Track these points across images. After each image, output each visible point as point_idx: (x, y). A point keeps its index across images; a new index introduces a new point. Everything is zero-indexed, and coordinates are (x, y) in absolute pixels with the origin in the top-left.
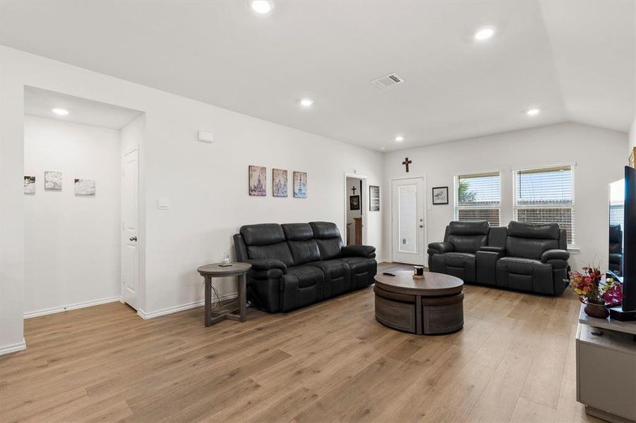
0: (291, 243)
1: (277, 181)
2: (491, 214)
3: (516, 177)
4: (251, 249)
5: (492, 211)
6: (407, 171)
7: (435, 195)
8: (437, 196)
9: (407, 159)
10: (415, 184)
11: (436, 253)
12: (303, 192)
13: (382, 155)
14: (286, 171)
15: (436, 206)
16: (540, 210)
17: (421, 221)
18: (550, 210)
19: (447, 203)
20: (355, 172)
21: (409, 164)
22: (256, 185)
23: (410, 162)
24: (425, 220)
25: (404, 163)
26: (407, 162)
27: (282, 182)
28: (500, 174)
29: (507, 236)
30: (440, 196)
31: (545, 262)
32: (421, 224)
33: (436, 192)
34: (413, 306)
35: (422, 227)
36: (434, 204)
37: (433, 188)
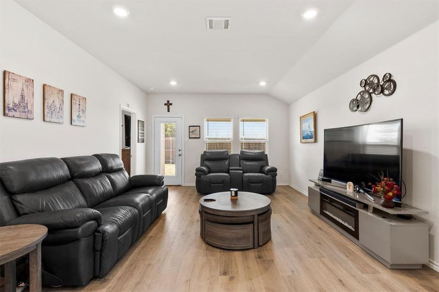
0: (79, 181)
1: (49, 101)
2: (227, 145)
3: (241, 123)
4: (19, 198)
5: (227, 144)
6: (169, 111)
7: (190, 131)
8: (192, 132)
9: (168, 101)
10: (175, 122)
11: (202, 175)
12: (82, 119)
13: (147, 95)
14: (62, 91)
15: (190, 140)
16: (252, 144)
17: (180, 151)
18: (256, 144)
19: (199, 138)
20: (128, 105)
21: (170, 106)
22: (17, 102)
23: (171, 104)
24: (183, 149)
25: (165, 104)
26: (168, 104)
27: (57, 104)
28: (232, 120)
29: (240, 160)
30: (195, 132)
31: (267, 174)
32: (180, 153)
33: (192, 129)
34: (251, 225)
35: (180, 155)
36: (189, 138)
37: (189, 126)
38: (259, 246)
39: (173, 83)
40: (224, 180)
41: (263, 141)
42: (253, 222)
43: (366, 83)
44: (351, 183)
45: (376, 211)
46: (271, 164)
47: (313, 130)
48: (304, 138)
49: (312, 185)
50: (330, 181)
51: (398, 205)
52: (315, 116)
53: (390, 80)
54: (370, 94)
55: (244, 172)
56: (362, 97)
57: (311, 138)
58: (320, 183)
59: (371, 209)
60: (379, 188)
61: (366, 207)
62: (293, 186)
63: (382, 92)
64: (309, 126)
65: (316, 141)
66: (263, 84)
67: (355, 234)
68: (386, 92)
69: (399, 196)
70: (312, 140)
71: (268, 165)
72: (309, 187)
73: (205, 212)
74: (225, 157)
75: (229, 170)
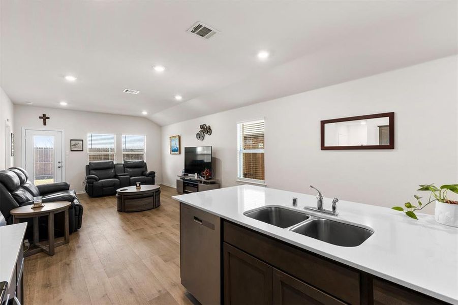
6: (45, 124)
7: (72, 144)
8: (74, 145)
15: (72, 152)
16: (133, 155)
18: (136, 155)
19: (83, 150)
21: (47, 120)
23: (48, 118)
24: (63, 162)
25: (40, 118)
26: (44, 118)
28: (115, 136)
29: (124, 168)
30: (76, 146)
31: (148, 177)
32: (60, 165)
33: (73, 142)
34: (152, 197)
35: (60, 167)
36: (71, 151)
37: (71, 140)
38: (156, 207)
39: (64, 104)
40: (114, 184)
41: (141, 153)
42: (153, 196)
43: (202, 127)
44: (196, 174)
45: (205, 183)
46: (150, 169)
47: (178, 146)
48: (172, 151)
49: (179, 178)
50: (187, 175)
51: (210, 179)
52: (179, 138)
53: (210, 129)
54: (204, 133)
55: (131, 177)
56: (201, 133)
57: (177, 151)
58: (183, 176)
59: (203, 182)
60: (204, 173)
61: (201, 182)
62: (165, 184)
63: (207, 133)
64: (175, 144)
65: (180, 153)
68: (209, 134)
69: (210, 175)
70: (178, 152)
71: (147, 170)
72: (177, 180)
73: (124, 195)
74: (111, 166)
75: (116, 177)
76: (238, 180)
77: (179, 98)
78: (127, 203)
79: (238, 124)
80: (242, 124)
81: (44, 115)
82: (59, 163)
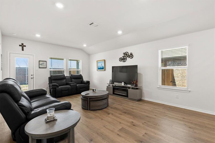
6: (23, 50)
8: (41, 64)
19: (46, 68)
23: (25, 46)
24: (34, 75)
25: (20, 46)
26: (23, 46)
28: (65, 60)
29: (71, 79)
31: (86, 84)
32: (32, 77)
33: (41, 63)
35: (32, 78)
36: (39, 68)
37: (39, 61)
39: (38, 36)
40: (69, 89)
43: (125, 54)
44: (123, 83)
46: (85, 80)
47: (103, 66)
48: (98, 69)
50: (114, 83)
52: (105, 61)
53: (132, 55)
54: (126, 57)
55: (77, 84)
56: (124, 58)
57: (103, 69)
58: (111, 84)
59: (131, 88)
61: (129, 88)
63: (130, 57)
64: (101, 64)
65: (105, 70)
66: (85, 45)
67: (127, 96)
68: (131, 57)
71: (83, 80)
72: (107, 86)
73: (90, 98)
74: (64, 78)
75: (67, 84)
76: (159, 87)
77: (120, 32)
78: (92, 104)
79: (159, 51)
80: (161, 50)
81: (22, 44)
82: (32, 75)
